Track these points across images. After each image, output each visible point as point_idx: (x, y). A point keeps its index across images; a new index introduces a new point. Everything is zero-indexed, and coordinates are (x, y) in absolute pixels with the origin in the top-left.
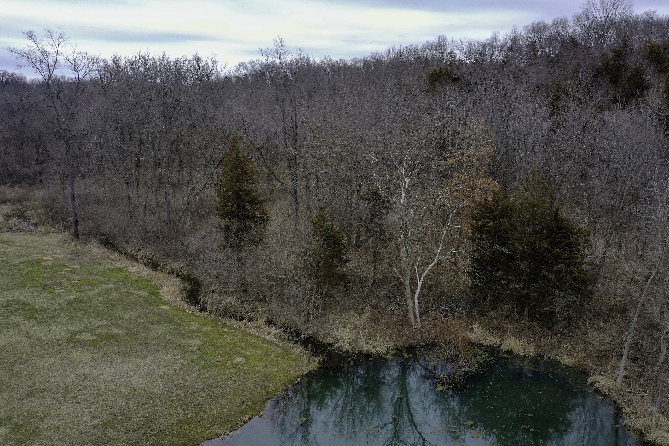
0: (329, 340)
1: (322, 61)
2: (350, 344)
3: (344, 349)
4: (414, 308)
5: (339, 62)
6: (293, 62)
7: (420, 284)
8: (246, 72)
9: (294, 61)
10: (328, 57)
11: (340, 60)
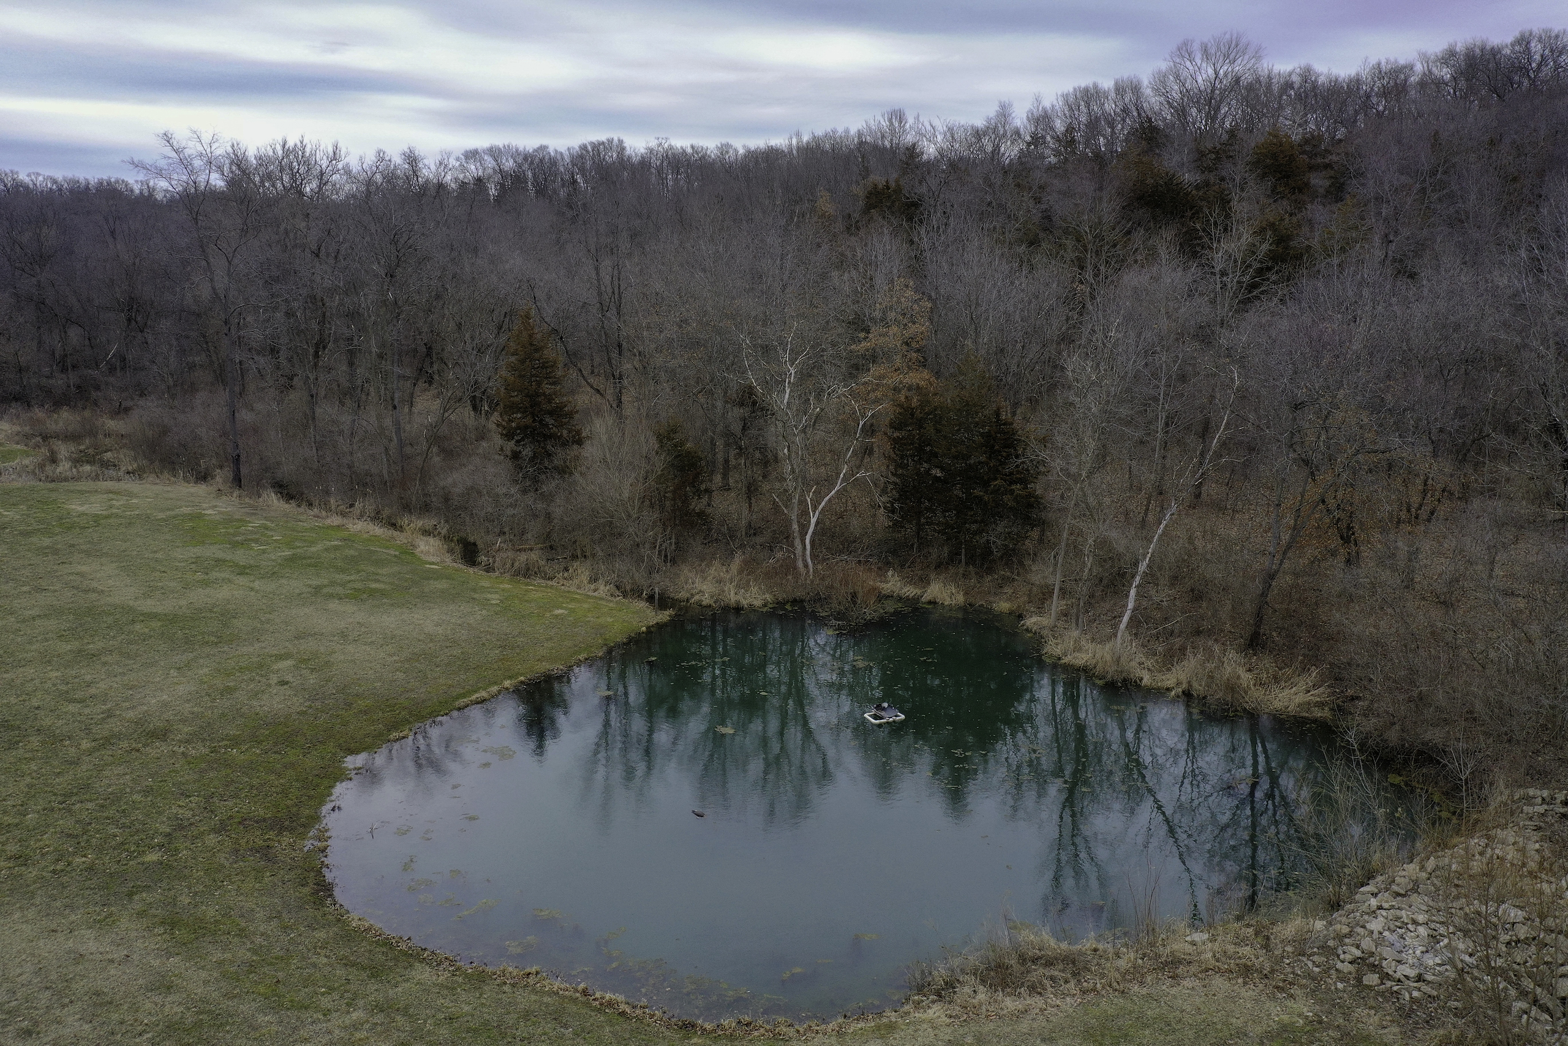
0: (683, 595)
1: (651, 151)
2: (712, 597)
3: (704, 603)
4: (804, 555)
5: (689, 150)
6: (587, 151)
7: (813, 521)
8: (480, 173)
9: (590, 148)
10: (664, 141)
11: (692, 147)
